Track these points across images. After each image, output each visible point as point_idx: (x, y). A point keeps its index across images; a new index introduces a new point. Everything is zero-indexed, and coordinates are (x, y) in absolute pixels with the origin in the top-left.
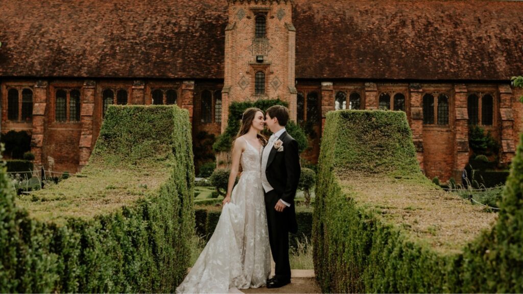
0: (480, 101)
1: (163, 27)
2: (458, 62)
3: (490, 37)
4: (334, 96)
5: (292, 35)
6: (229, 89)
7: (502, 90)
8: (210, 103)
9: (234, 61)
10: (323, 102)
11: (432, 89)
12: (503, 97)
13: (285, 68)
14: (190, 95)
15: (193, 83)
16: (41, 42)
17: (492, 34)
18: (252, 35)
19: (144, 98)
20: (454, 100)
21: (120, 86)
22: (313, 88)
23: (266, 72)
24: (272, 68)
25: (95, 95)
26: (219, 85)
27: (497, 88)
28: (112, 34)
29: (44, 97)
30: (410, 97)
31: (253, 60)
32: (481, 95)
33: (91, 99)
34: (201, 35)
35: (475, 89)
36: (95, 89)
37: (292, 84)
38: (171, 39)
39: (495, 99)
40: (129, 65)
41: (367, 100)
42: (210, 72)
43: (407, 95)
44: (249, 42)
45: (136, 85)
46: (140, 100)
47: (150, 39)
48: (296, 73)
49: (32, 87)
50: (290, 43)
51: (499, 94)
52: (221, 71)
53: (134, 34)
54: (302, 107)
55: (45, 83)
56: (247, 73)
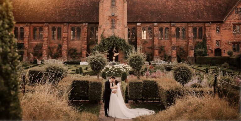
0: (198, 30)
1: (75, 3)
2: (189, 15)
3: (201, 5)
4: (142, 28)
5: (126, 5)
6: (101, 26)
7: (207, 25)
8: (93, 32)
9: (103, 15)
10: (138, 31)
11: (179, 25)
12: (207, 28)
13: (123, 20)
14: (86, 29)
15: (87, 24)
16: (27, 9)
17: (201, 4)
18: (110, 5)
19: (68, 30)
20: (188, 29)
21: (59, 25)
22: (134, 25)
23: (116, 19)
24: (118, 18)
25: (48, 29)
26: (97, 25)
27: (204, 25)
28: (56, 6)
29: (28, 30)
30: (171, 29)
31: (110, 15)
32: (198, 28)
33: (47, 31)
34: (90, 6)
35: (196, 25)
36: (49, 27)
37: (126, 23)
38: (79, 7)
39: (203, 29)
40: (62, 17)
41: (155, 30)
42: (94, 20)
43: (170, 28)
44: (109, 8)
45: (65, 25)
46: (66, 31)
47: (71, 7)
48: (127, 20)
49: (24, 26)
50: (125, 8)
51: (205, 27)
52: (98, 19)
53: (64, 6)
54: (130, 33)
55: (29, 24)
56: (108, 20)
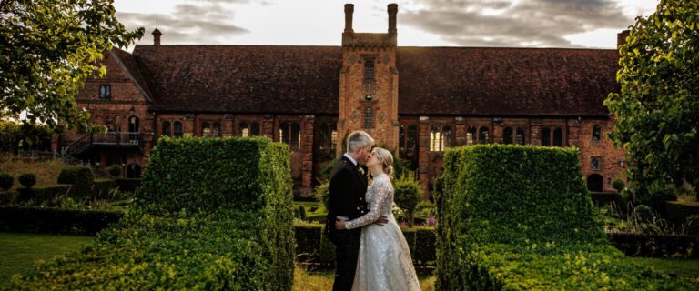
0: (552, 134)
1: (289, 71)
2: (533, 100)
3: (561, 80)
4: (430, 128)
5: (396, 77)
6: (343, 122)
7: (571, 123)
8: (327, 133)
9: (347, 99)
10: (421, 134)
11: (512, 123)
12: (572, 130)
13: (390, 104)
14: (311, 126)
15: (313, 116)
16: (189, 82)
17: (563, 77)
18: (362, 77)
19: (273, 129)
20: (530, 132)
21: (254, 119)
22: (413, 121)
23: (374, 108)
24: (379, 105)
25: (233, 126)
26: (335, 119)
27: (567, 122)
28: (247, 76)
29: (191, 128)
30: (493, 130)
31: (363, 98)
32: (552, 129)
33: (230, 129)
34: (320, 77)
35: (548, 124)
36: (233, 122)
37: (395, 117)
38: (295, 80)
39: (564, 133)
40: (261, 101)
41: (458, 131)
42: (327, 108)
43: (491, 128)
44: (360, 83)
45: (266, 118)
46: (270, 131)
47: (278, 80)
48: (399, 110)
49: (182, 119)
50: (394, 84)
51: (568, 127)
52: (336, 107)
53: (265, 76)
54: (403, 137)
55: (192, 116)
56: (358, 108)
